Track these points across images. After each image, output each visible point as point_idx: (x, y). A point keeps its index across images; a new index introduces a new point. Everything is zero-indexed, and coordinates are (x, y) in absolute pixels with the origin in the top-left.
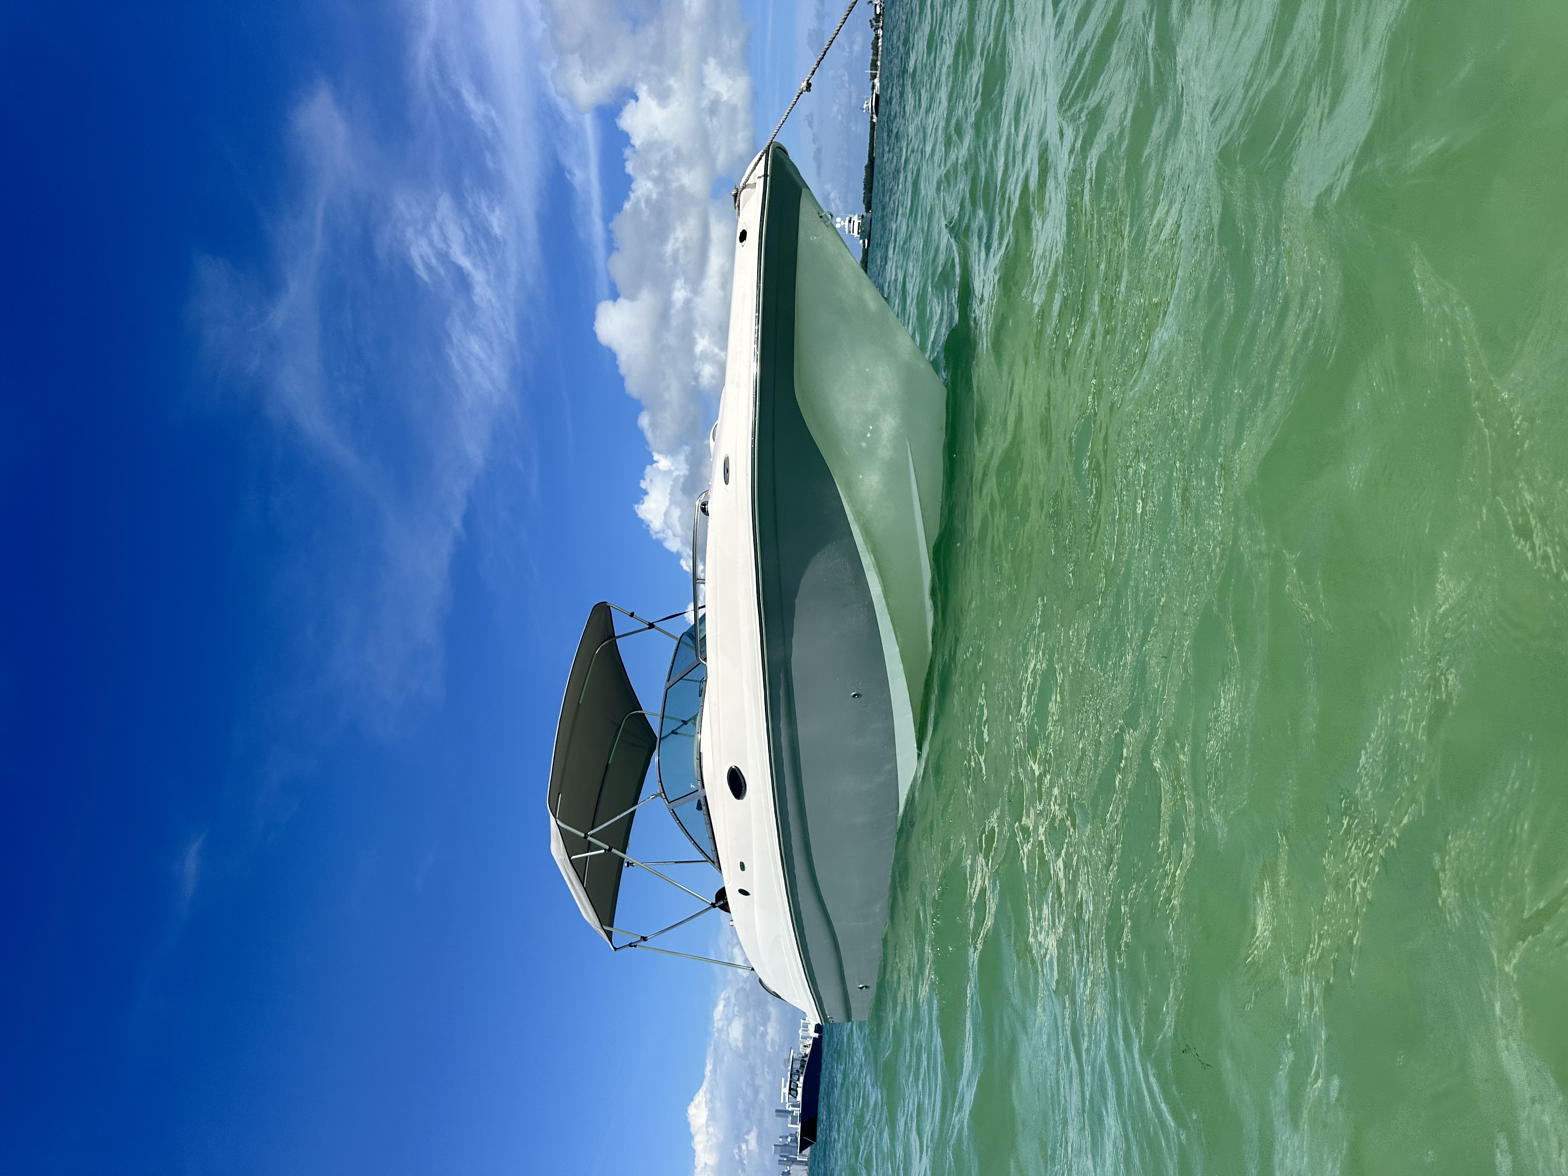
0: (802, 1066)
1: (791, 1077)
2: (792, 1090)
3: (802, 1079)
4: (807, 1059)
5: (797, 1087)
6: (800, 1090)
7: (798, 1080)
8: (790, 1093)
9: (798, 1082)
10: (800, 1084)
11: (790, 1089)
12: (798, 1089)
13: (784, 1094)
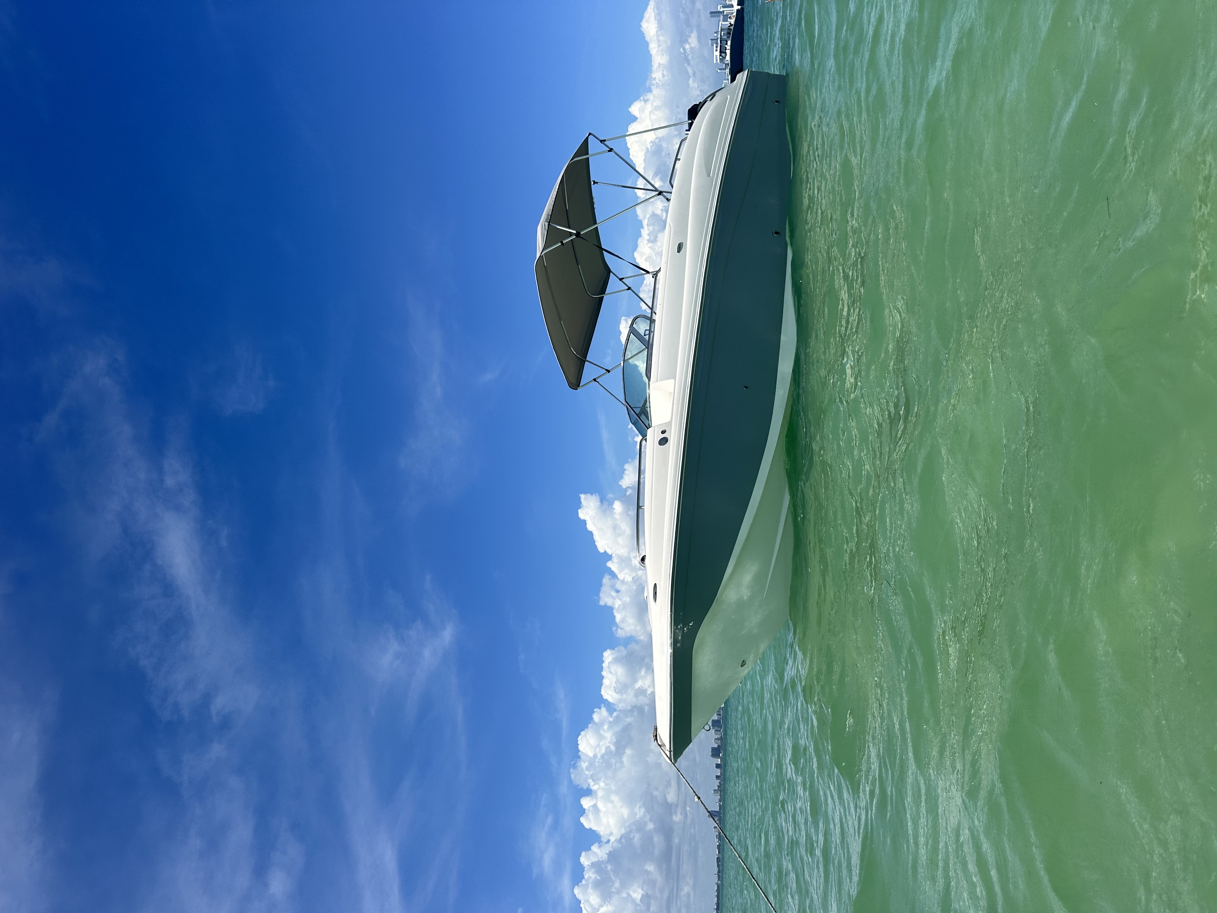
0: (729, 33)
1: (721, 43)
2: (722, 52)
3: (729, 43)
4: (732, 28)
5: (726, 49)
6: (728, 52)
7: (726, 44)
8: (720, 55)
9: (726, 46)
10: (728, 47)
11: (721, 52)
12: (727, 51)
13: (716, 56)
